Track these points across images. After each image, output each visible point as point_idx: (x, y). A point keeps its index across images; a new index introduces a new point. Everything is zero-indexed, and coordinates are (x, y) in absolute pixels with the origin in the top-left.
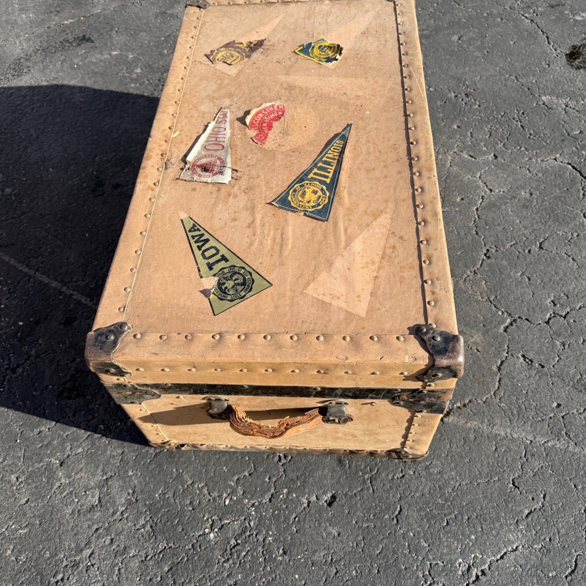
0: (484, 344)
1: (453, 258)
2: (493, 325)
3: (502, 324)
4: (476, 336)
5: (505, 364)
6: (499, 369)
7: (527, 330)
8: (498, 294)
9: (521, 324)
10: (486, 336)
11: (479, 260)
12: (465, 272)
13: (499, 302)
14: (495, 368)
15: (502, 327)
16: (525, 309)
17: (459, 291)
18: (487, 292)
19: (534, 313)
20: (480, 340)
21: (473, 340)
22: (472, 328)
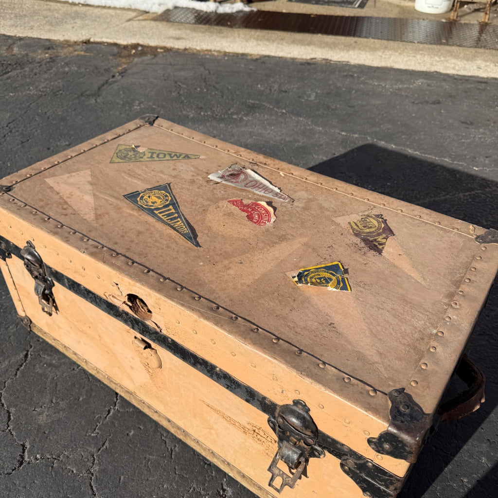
0: (34, 418)
1: (122, 467)
2: (37, 440)
3: (30, 447)
4: (45, 419)
5: (5, 419)
6: (8, 412)
7: (4, 463)
8: (53, 473)
9: (13, 464)
10: (36, 426)
11: (97, 490)
12: (100, 463)
13: (46, 466)
14: (12, 410)
15: (28, 445)
16: (17, 483)
17: (89, 442)
18: (64, 464)
19: (7, 487)
20: (39, 419)
21: (45, 414)
22: (52, 422)
